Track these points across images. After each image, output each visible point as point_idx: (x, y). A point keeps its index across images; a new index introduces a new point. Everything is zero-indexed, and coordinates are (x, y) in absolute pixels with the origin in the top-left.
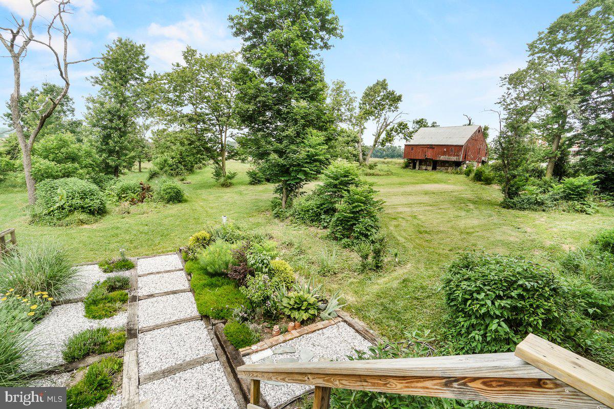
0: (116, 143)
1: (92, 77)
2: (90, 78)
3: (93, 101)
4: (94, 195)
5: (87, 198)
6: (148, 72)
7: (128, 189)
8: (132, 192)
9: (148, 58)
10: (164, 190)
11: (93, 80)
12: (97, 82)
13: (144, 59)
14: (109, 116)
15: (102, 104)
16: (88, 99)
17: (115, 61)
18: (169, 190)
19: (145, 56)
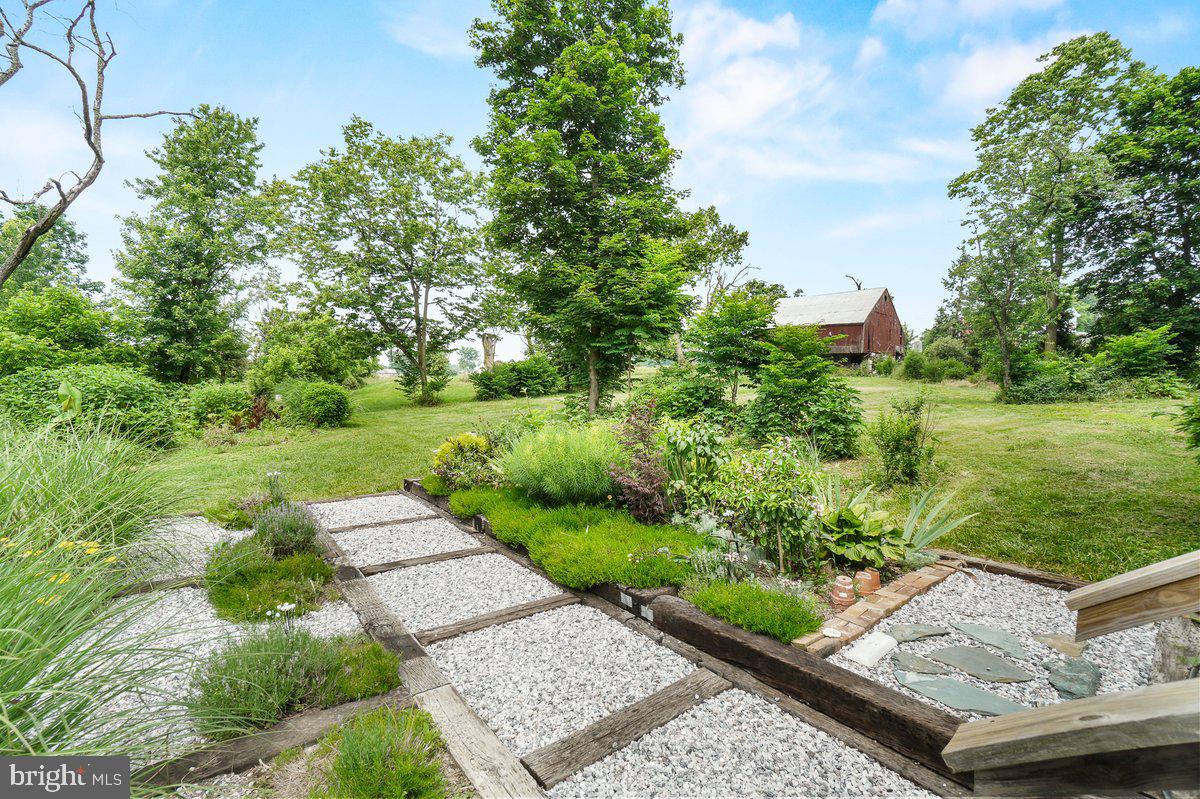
0: (190, 311)
1: (139, 181)
2: (134, 183)
3: (140, 227)
4: (152, 401)
5: (135, 406)
6: (262, 176)
7: (223, 401)
8: (232, 409)
9: (261, 147)
10: (311, 398)
11: (140, 187)
12: (149, 192)
13: (256, 149)
14: (177, 256)
15: (161, 232)
16: (128, 222)
17: (193, 147)
18: (323, 397)
19: (258, 143)
